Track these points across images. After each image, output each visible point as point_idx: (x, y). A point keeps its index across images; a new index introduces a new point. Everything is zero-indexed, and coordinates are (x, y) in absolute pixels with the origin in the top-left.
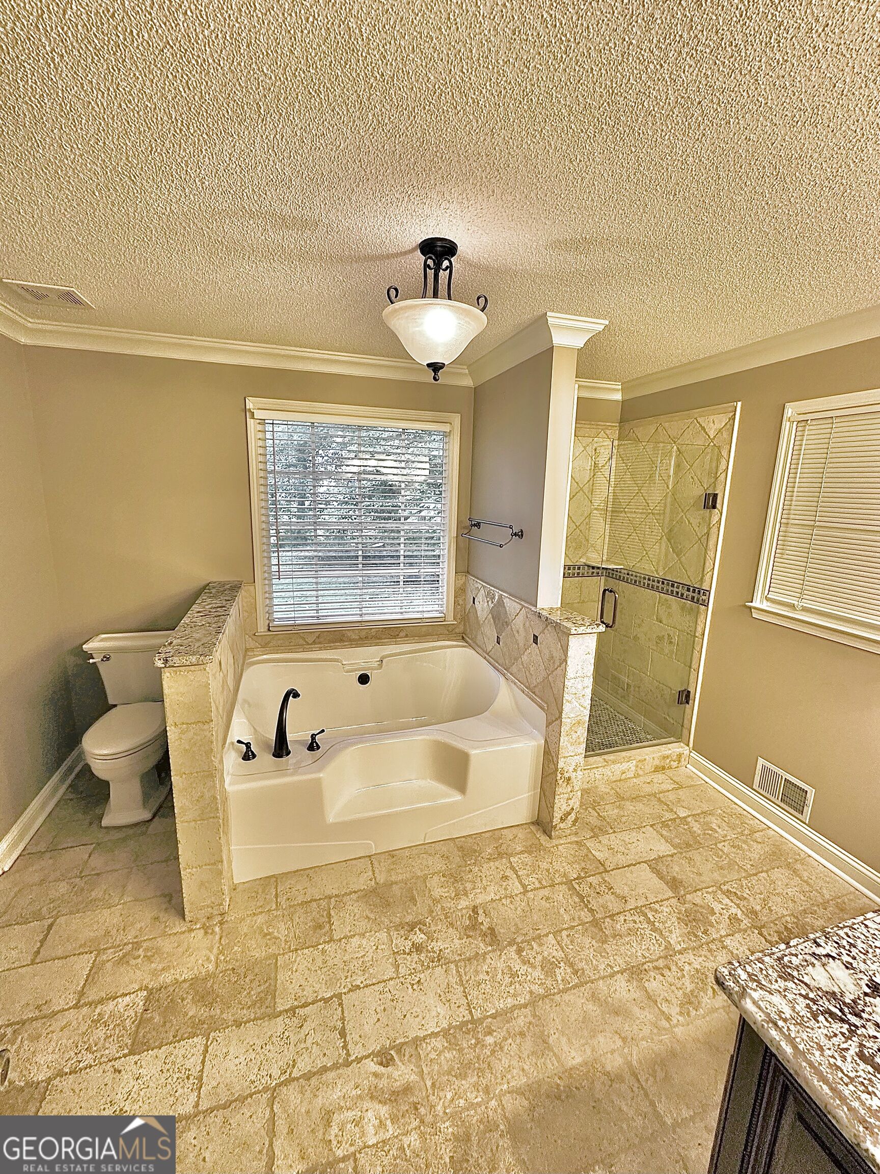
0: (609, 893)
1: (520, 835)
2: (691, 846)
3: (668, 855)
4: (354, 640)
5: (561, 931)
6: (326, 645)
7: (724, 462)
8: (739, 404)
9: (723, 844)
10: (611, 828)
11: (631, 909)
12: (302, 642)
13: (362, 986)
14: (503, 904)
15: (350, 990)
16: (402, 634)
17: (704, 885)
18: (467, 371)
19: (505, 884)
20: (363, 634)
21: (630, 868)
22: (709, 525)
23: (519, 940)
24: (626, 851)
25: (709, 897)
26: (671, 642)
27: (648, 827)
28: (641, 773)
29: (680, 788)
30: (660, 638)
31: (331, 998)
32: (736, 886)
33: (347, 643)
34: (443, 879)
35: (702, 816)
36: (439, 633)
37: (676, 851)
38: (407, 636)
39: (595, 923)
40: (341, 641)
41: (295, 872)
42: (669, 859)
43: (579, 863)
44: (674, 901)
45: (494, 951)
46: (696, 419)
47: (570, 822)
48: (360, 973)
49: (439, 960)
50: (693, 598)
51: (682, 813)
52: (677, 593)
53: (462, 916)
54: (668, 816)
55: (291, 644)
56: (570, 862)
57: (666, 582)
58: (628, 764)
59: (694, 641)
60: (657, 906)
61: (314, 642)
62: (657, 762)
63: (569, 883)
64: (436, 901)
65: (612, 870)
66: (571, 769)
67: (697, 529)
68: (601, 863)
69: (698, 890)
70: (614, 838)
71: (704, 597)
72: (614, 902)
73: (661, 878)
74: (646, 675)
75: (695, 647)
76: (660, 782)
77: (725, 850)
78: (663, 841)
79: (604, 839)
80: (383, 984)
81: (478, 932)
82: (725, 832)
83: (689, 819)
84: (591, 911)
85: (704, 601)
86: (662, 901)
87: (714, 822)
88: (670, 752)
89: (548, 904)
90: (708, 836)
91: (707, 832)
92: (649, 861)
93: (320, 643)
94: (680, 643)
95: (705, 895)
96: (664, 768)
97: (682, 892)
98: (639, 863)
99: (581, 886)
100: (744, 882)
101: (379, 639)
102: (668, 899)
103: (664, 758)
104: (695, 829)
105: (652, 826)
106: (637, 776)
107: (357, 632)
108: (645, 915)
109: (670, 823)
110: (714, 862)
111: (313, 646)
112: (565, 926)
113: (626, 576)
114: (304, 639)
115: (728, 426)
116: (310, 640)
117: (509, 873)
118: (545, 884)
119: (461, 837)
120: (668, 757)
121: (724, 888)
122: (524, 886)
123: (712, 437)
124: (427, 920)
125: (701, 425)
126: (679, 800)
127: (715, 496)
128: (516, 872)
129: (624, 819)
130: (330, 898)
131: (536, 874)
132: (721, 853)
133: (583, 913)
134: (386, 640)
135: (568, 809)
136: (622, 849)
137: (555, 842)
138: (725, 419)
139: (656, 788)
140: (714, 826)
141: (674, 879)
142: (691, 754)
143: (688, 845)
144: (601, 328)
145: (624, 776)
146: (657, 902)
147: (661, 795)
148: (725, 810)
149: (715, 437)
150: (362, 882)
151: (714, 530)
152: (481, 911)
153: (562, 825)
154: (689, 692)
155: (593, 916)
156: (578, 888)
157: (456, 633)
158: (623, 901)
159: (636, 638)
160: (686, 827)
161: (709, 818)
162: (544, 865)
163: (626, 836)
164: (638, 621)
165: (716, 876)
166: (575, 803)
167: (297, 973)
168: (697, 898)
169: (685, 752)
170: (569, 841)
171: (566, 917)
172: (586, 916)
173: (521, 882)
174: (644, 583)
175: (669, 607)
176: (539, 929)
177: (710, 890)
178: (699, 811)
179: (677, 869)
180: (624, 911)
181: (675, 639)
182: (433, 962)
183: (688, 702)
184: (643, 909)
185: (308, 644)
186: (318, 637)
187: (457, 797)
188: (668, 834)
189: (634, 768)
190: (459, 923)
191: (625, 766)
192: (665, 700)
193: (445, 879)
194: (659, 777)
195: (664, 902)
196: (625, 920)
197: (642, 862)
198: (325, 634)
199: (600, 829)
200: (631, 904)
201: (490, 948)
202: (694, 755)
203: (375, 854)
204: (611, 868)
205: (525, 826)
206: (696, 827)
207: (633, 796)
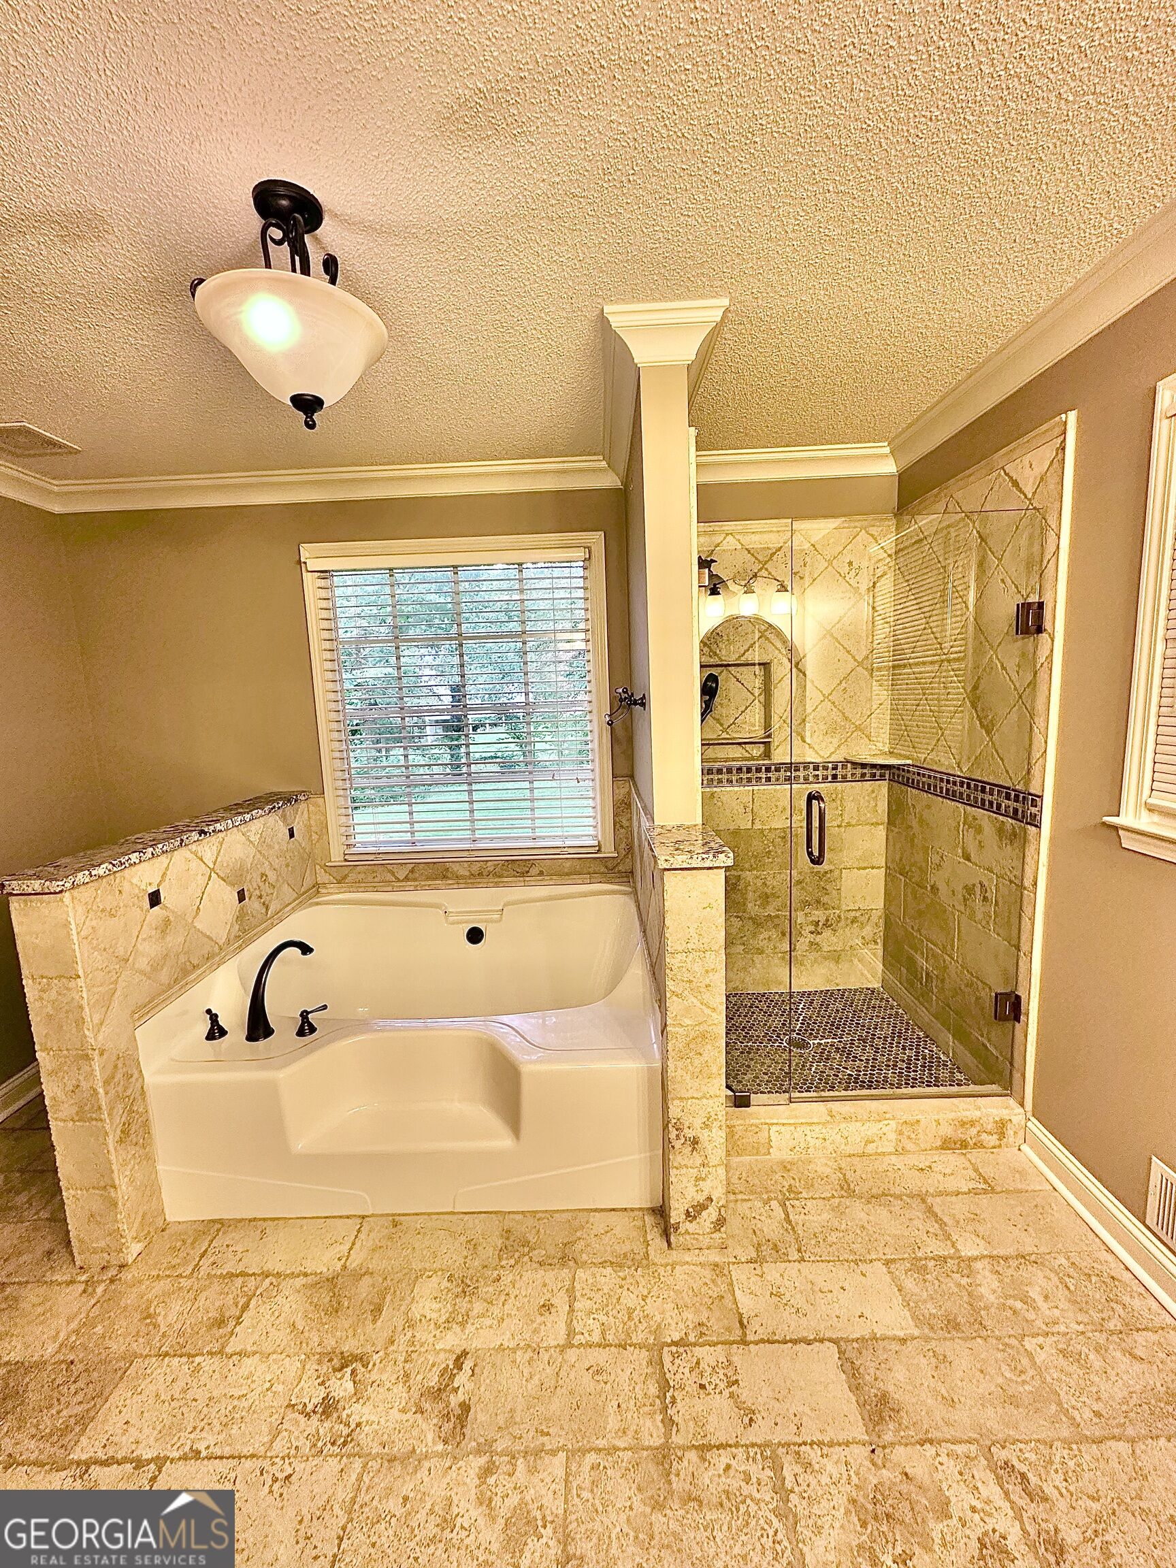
0: (726, 1393)
1: (617, 1231)
2: (957, 1327)
3: (894, 1338)
4: (463, 877)
5: (584, 1451)
6: (423, 883)
7: (1051, 536)
8: (1072, 417)
9: (1040, 1340)
10: (799, 1251)
11: (753, 1445)
12: (389, 877)
13: (204, 1454)
14: (514, 1362)
15: (184, 1458)
16: (534, 871)
17: (949, 1433)
18: (604, 464)
19: (539, 1319)
20: (475, 868)
21: (798, 1347)
22: (1035, 666)
23: (499, 1446)
24: (806, 1307)
25: (951, 1467)
26: (985, 899)
27: (879, 1264)
28: (910, 1146)
29: (985, 1192)
30: (969, 890)
31: (149, 1462)
32: (1032, 1457)
33: (450, 882)
34: (445, 1284)
35: (1014, 1263)
36: (591, 870)
37: (916, 1332)
38: (541, 873)
39: (664, 1456)
40: (445, 877)
41: (250, 1220)
42: (895, 1346)
43: (697, 1312)
44: (859, 1454)
45: (442, 1455)
46: (1003, 468)
47: (708, 1224)
48: (218, 1428)
49: (345, 1444)
50: (1016, 811)
51: (969, 1247)
52: (991, 803)
53: (433, 1365)
54: (935, 1247)
55: (376, 880)
56: (680, 1303)
57: (973, 783)
58: (881, 1125)
59: (1022, 895)
60: (813, 1454)
61: (407, 879)
62: (947, 1131)
63: (656, 1349)
64: (410, 1324)
65: (756, 1343)
66: (698, 1123)
67: (1014, 676)
68: (741, 1323)
69: (931, 1442)
70: (794, 1273)
71: (1034, 810)
72: (726, 1417)
73: (856, 1388)
74: (953, 959)
75: (1024, 908)
76: (948, 1171)
77: (1041, 1357)
78: (897, 1300)
79: (773, 1272)
80: (236, 1462)
81: (441, 1405)
82: (1057, 1312)
83: (978, 1265)
84: (669, 1423)
85: (1034, 816)
86: (831, 1444)
87: (1038, 1282)
88: (978, 1113)
89: (593, 1384)
90: (1009, 1313)
91: (1010, 1302)
92: (847, 1340)
93: (415, 880)
94: (1000, 899)
95: (943, 1458)
96: (964, 1145)
97: (888, 1437)
98: (821, 1341)
99: (677, 1361)
100: (1059, 1453)
101: (499, 877)
102: (847, 1444)
103: (963, 1124)
104: (983, 1290)
105: (888, 1263)
106: (900, 1151)
107: (466, 865)
108: (777, 1468)
109: (933, 1263)
110: (1000, 1380)
111: (404, 884)
112: (601, 1443)
113: (916, 778)
114: (393, 874)
115: (1056, 464)
116: (401, 876)
117: (560, 1301)
118: (610, 1338)
119: (517, 1213)
120: (972, 1123)
121: (1000, 1454)
122: (571, 1333)
123: (1030, 496)
124: (375, 1357)
125: (1011, 478)
126: (975, 1218)
127: (1041, 605)
128: (572, 1299)
129: (833, 1237)
130: (267, 1277)
131: (607, 1314)
132: (1025, 1361)
133: (649, 1423)
134: (510, 879)
135: (701, 1198)
136: (799, 1301)
137: (674, 1255)
138: (1048, 452)
139: (930, 1183)
140: (1034, 1293)
141: (884, 1398)
142: (1029, 1124)
143: (952, 1324)
144: (717, 315)
145: (871, 1148)
146: (820, 1444)
147: (938, 1199)
148: (1077, 1260)
149: (1034, 493)
150: (324, 1261)
151: (1042, 675)
152: (468, 1365)
153: (691, 1227)
154: (1018, 998)
155: (668, 1435)
156: (667, 1365)
157: (619, 872)
158: (746, 1420)
159: (934, 889)
160: (964, 1281)
161: (1026, 1272)
162: (630, 1300)
163: (818, 1274)
164: (936, 859)
165: (991, 1418)
166: (715, 1186)
167: (139, 1397)
168: (917, 1461)
169: (1015, 1119)
170: (702, 1259)
171: (613, 1423)
172: (652, 1432)
173: (569, 1324)
174: (941, 788)
175: (979, 830)
176: (548, 1434)
177: (960, 1449)
178: (1011, 1251)
179: (900, 1374)
180: (737, 1445)
181: (992, 895)
182: (333, 1444)
183: (1017, 1019)
184: (781, 1451)
185: (399, 880)
186: (412, 871)
187: (504, 1141)
188: (917, 1290)
189: (893, 1136)
190: (420, 1377)
191: (872, 1129)
192: (982, 1009)
193: (449, 1285)
194: (952, 1160)
195: (837, 1449)
196: (728, 1467)
197: (830, 1340)
198: (421, 866)
199: (776, 1248)
200: (757, 1434)
201: (440, 1447)
202: (1035, 1126)
203: (373, 1215)
204: (757, 1338)
205: (636, 1213)
206: (988, 1286)
207: (874, 1191)
